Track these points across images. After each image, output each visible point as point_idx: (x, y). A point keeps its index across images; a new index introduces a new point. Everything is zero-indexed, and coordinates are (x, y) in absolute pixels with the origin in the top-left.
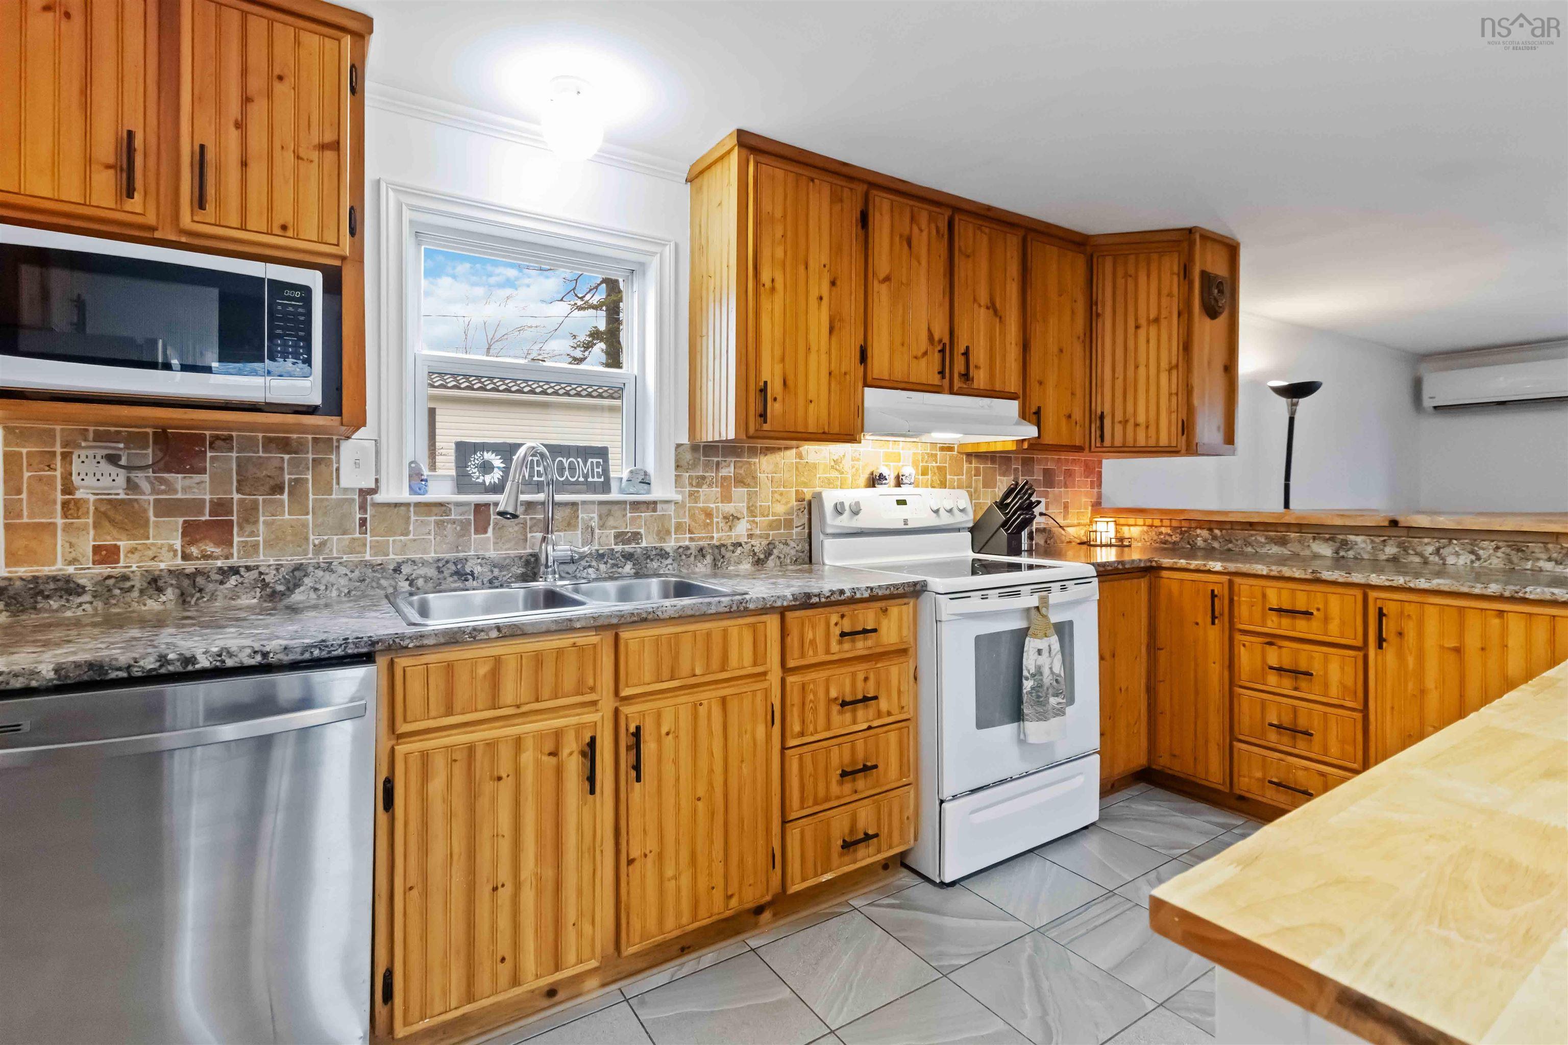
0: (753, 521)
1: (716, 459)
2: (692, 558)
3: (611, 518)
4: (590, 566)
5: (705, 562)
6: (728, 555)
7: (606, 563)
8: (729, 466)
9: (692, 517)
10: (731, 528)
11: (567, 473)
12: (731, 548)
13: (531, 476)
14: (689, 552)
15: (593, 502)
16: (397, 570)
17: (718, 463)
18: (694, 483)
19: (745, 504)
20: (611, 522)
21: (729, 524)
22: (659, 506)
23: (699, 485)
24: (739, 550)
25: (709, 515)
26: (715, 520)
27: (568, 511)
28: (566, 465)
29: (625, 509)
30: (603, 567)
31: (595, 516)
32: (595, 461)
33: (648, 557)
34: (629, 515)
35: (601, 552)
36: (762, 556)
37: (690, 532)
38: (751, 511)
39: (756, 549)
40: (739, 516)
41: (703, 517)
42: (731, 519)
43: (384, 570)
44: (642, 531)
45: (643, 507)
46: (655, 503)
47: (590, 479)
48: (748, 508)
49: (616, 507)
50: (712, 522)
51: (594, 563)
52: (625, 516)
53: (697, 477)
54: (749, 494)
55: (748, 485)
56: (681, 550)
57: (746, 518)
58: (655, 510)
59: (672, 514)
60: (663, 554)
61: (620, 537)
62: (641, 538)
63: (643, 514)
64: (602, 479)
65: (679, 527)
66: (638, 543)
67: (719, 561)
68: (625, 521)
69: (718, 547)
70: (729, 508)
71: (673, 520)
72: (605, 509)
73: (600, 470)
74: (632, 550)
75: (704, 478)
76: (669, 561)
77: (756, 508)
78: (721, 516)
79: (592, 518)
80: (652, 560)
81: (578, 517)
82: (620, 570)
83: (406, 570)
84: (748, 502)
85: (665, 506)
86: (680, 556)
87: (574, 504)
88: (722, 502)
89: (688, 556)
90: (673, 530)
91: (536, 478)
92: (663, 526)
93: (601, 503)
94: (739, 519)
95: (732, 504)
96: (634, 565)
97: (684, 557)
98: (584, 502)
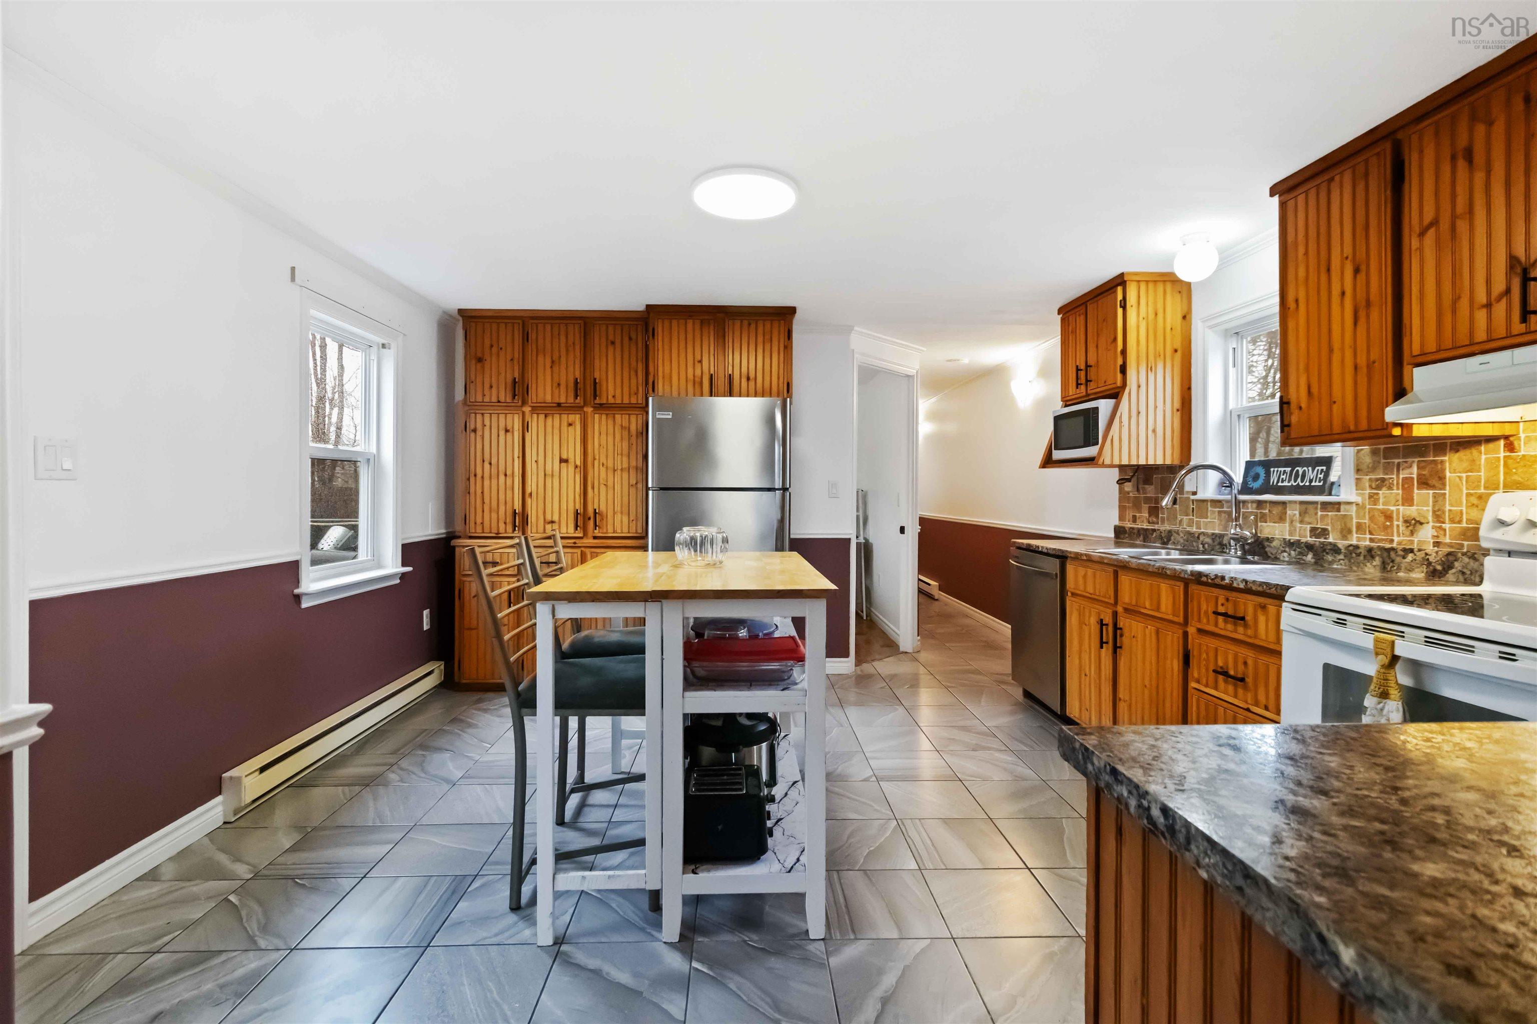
0: (1440, 527)
1: (1396, 461)
2: (1362, 558)
3: (1307, 515)
4: (1285, 551)
5: (1374, 563)
6: (1398, 559)
7: (1295, 550)
8: (1411, 467)
9: (1372, 518)
10: (1412, 533)
11: (1299, 480)
12: (1401, 553)
13: (1278, 482)
14: (1358, 551)
15: (1295, 502)
16: (1198, 538)
17: (1399, 465)
18: (1374, 486)
19: (1430, 508)
20: (1307, 519)
21: (1411, 528)
22: (1342, 507)
23: (1379, 487)
24: (1410, 557)
25: (1388, 517)
26: (1396, 523)
27: (1280, 508)
28: (1300, 473)
29: (1316, 508)
30: (1293, 553)
31: (1297, 513)
32: (1320, 468)
33: (1324, 550)
34: (1320, 513)
35: (1292, 541)
36: (1439, 568)
37: (1371, 533)
38: (1438, 516)
39: (1431, 559)
40: (1422, 521)
41: (1382, 519)
42: (1413, 524)
43: (1194, 537)
44: (1329, 528)
45: (1329, 507)
46: (1339, 503)
47: (1313, 484)
48: (1434, 512)
49: (1310, 507)
50: (1392, 525)
51: (1287, 549)
52: (1316, 514)
53: (1377, 480)
54: (1435, 496)
55: (1433, 487)
56: (1351, 548)
57: (1431, 524)
58: (1339, 510)
59: (1354, 514)
60: (1336, 550)
61: (1313, 530)
62: (1328, 534)
63: (1330, 513)
64: (1321, 484)
65: (1359, 527)
66: (1325, 538)
67: (1388, 564)
68: (1317, 519)
69: (1389, 550)
70: (1412, 511)
71: (1355, 521)
72: (1304, 506)
73: (1322, 476)
74: (1312, 543)
75: (1383, 480)
76: (1341, 557)
77: (1444, 512)
78: (1401, 519)
79: (1295, 515)
80: (1327, 553)
81: (1286, 513)
82: (1304, 558)
83: (1202, 538)
84: (1434, 506)
85: (1347, 507)
86: (1351, 554)
87: (1284, 503)
88: (1403, 505)
89: (1359, 555)
90: (1354, 529)
91: (1280, 484)
92: (1345, 525)
93: (1302, 503)
94: (1421, 524)
95: (1415, 508)
96: (1314, 555)
97: (1354, 555)
98: (1291, 502)
